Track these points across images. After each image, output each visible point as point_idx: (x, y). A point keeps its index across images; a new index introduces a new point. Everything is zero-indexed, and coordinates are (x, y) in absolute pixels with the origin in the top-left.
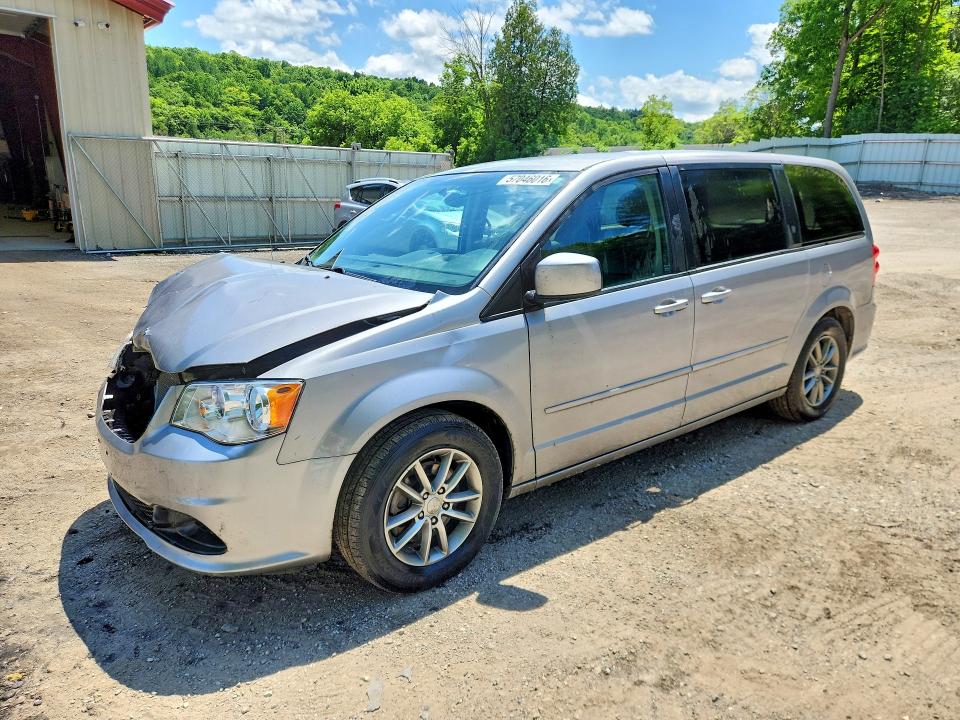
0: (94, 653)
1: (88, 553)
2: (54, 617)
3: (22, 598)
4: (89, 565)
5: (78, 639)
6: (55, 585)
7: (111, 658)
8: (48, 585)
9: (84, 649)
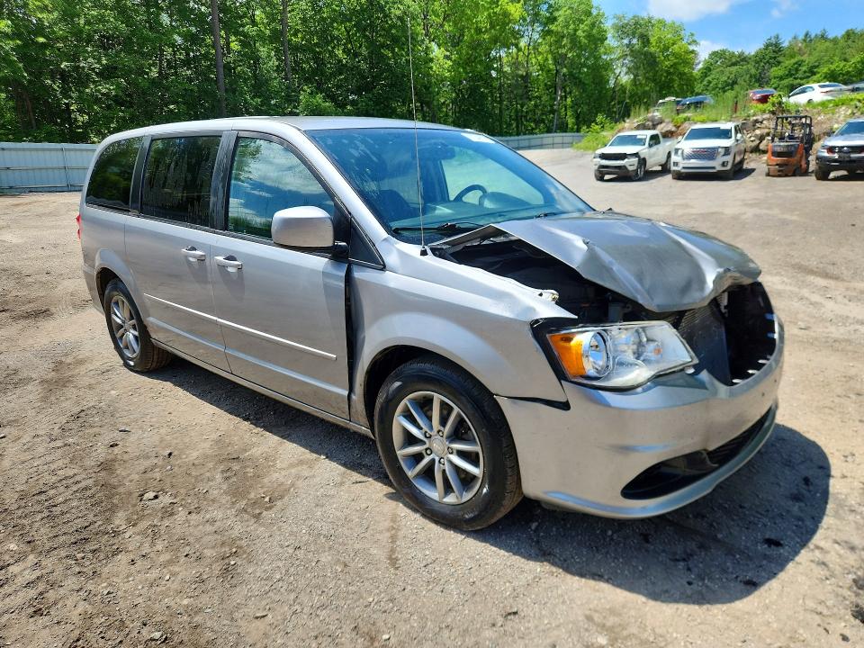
0: (828, 476)
1: (762, 548)
2: (837, 515)
3: (853, 549)
4: (773, 537)
5: (831, 490)
6: (818, 539)
7: (821, 467)
8: (822, 544)
9: (832, 482)
